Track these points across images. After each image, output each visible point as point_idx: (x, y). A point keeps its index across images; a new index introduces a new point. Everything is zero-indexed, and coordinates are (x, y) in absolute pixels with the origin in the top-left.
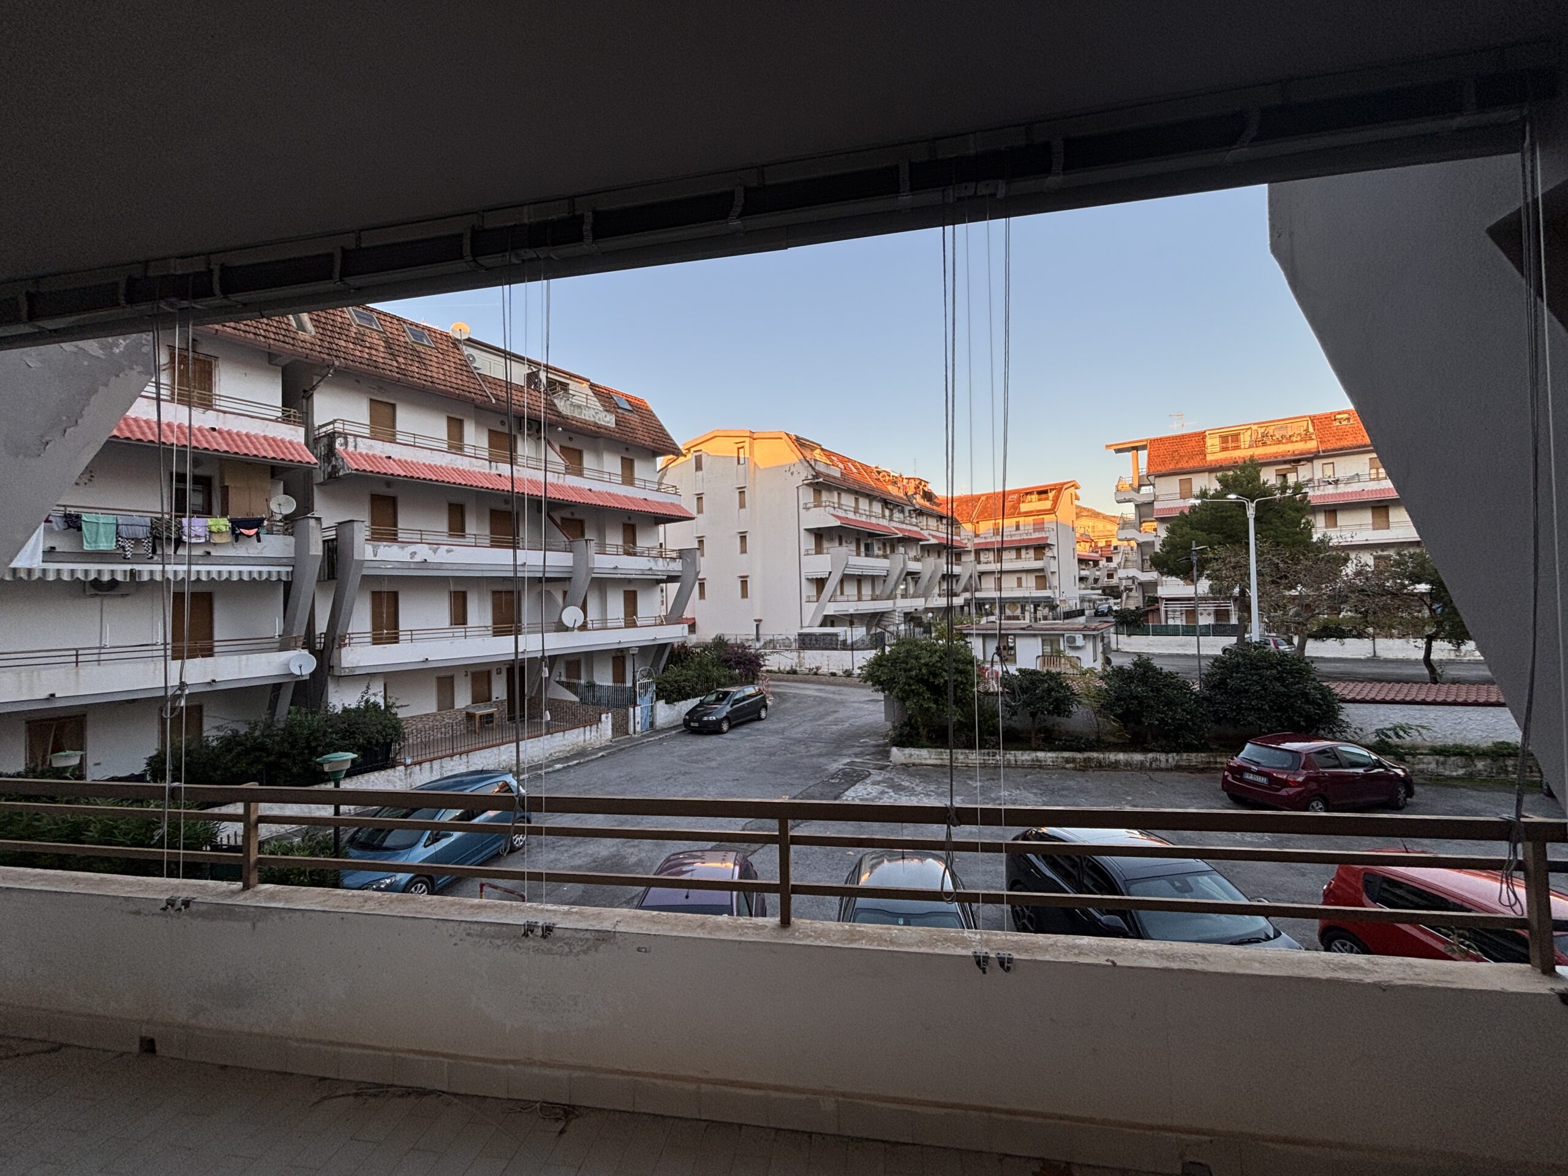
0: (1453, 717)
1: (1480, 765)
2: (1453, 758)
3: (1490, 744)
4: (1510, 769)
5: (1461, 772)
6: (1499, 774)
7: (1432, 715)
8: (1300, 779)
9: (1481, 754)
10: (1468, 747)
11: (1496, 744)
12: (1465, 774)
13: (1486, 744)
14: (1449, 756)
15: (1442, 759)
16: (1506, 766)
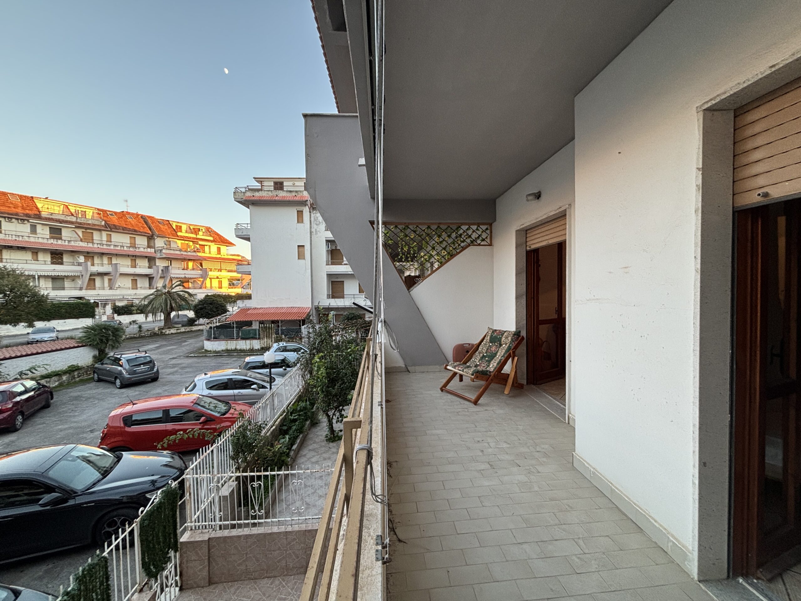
0: (51, 358)
1: (64, 378)
2: (53, 378)
3: (66, 367)
4: (76, 376)
5: (57, 383)
6: (72, 379)
7: (41, 359)
8: (10, 406)
9: (65, 372)
10: (59, 371)
11: (69, 367)
12: (59, 384)
13: (65, 367)
14: (51, 377)
15: (48, 380)
16: (75, 375)
